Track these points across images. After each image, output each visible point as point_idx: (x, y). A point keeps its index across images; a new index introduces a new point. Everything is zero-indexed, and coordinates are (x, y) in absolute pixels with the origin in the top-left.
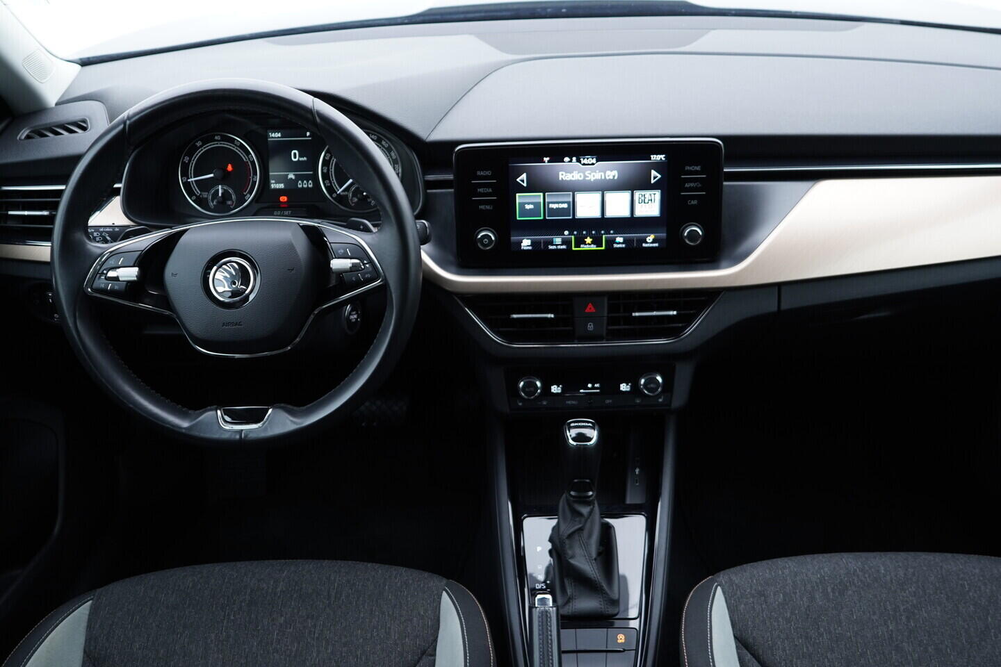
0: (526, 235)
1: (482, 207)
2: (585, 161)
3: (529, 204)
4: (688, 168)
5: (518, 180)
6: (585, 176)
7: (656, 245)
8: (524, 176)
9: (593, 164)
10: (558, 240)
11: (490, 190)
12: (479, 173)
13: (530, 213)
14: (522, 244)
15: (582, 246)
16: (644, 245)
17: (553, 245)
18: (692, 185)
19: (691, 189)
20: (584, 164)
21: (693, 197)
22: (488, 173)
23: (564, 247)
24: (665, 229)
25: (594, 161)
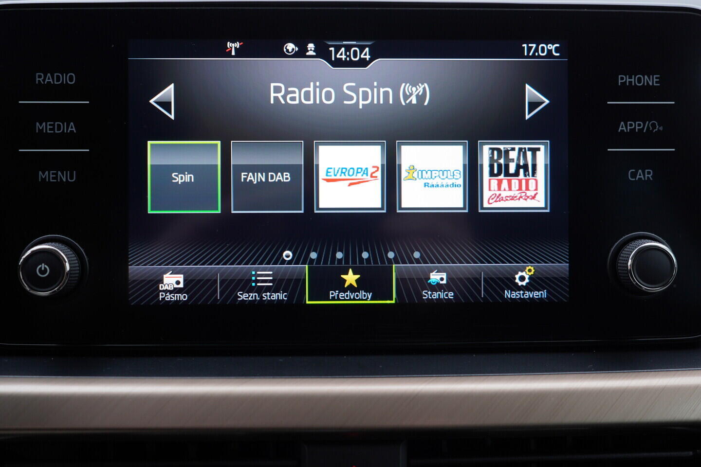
0: (173, 261)
1: (46, 176)
2: (342, 55)
3: (182, 169)
4: (623, 79)
5: (152, 101)
6: (342, 97)
7: (543, 294)
8: (169, 92)
9: (363, 63)
10: (264, 274)
11: (72, 128)
12: (39, 78)
13: (186, 194)
14: (162, 287)
15: (333, 294)
16: (507, 294)
17: (251, 290)
18: (637, 126)
19: (632, 139)
20: (338, 63)
21: (642, 161)
22: (68, 79)
23: (282, 296)
24: (565, 251)
25: (366, 55)
